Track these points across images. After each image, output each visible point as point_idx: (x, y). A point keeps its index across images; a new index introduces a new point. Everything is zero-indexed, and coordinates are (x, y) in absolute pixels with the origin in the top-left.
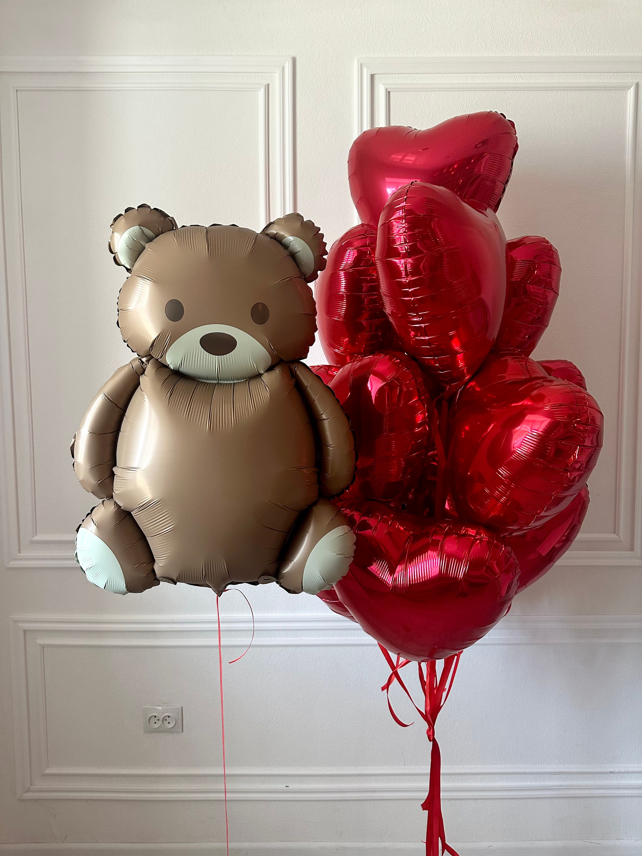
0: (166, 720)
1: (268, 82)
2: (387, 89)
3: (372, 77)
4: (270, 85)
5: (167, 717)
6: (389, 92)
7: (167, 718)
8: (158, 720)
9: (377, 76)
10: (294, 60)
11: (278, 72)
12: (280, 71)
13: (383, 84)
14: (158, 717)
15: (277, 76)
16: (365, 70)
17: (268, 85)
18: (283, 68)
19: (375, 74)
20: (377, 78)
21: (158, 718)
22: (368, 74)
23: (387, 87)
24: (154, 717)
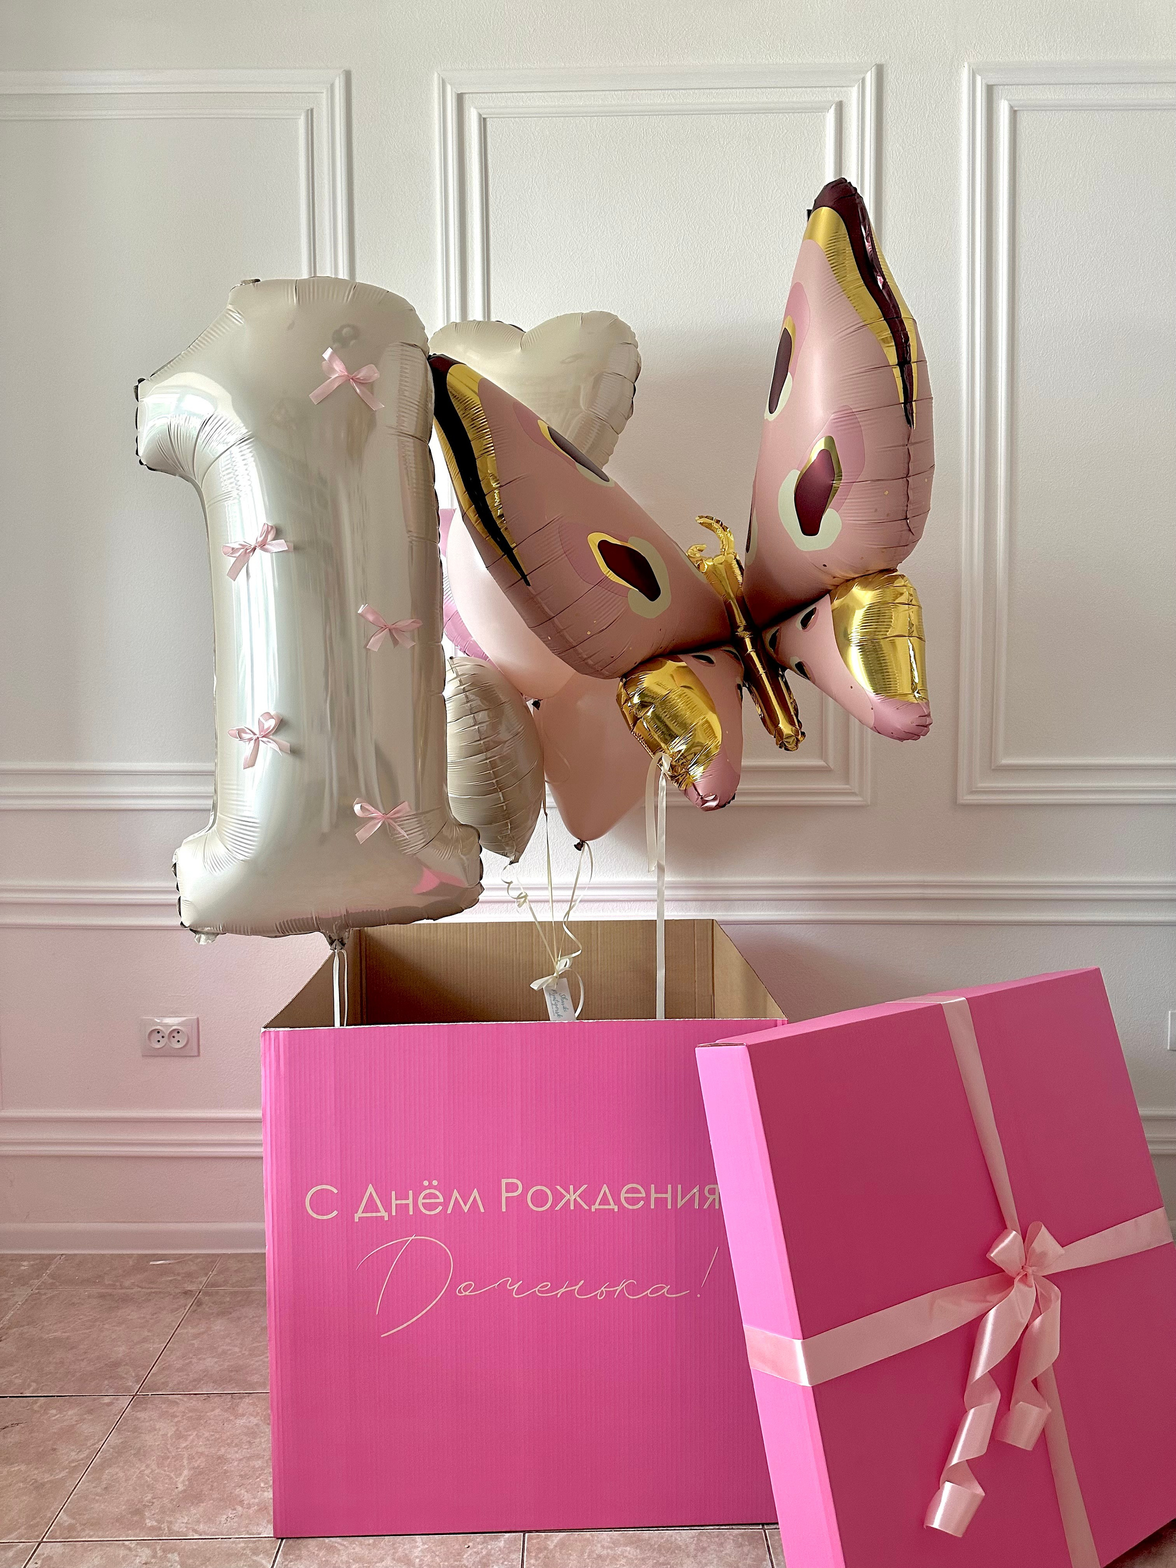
0: (174, 1037)
1: (311, 106)
2: (480, 115)
3: (460, 98)
4: (314, 110)
5: (176, 1032)
6: (485, 119)
7: (175, 1034)
8: (163, 1037)
9: (467, 96)
10: (348, 75)
11: (325, 91)
12: (327, 91)
13: (476, 108)
14: (163, 1032)
15: (324, 98)
16: (449, 88)
17: (312, 110)
18: (332, 86)
19: (464, 93)
20: (465, 100)
21: (163, 1035)
22: (454, 94)
23: (482, 111)
24: (156, 1032)
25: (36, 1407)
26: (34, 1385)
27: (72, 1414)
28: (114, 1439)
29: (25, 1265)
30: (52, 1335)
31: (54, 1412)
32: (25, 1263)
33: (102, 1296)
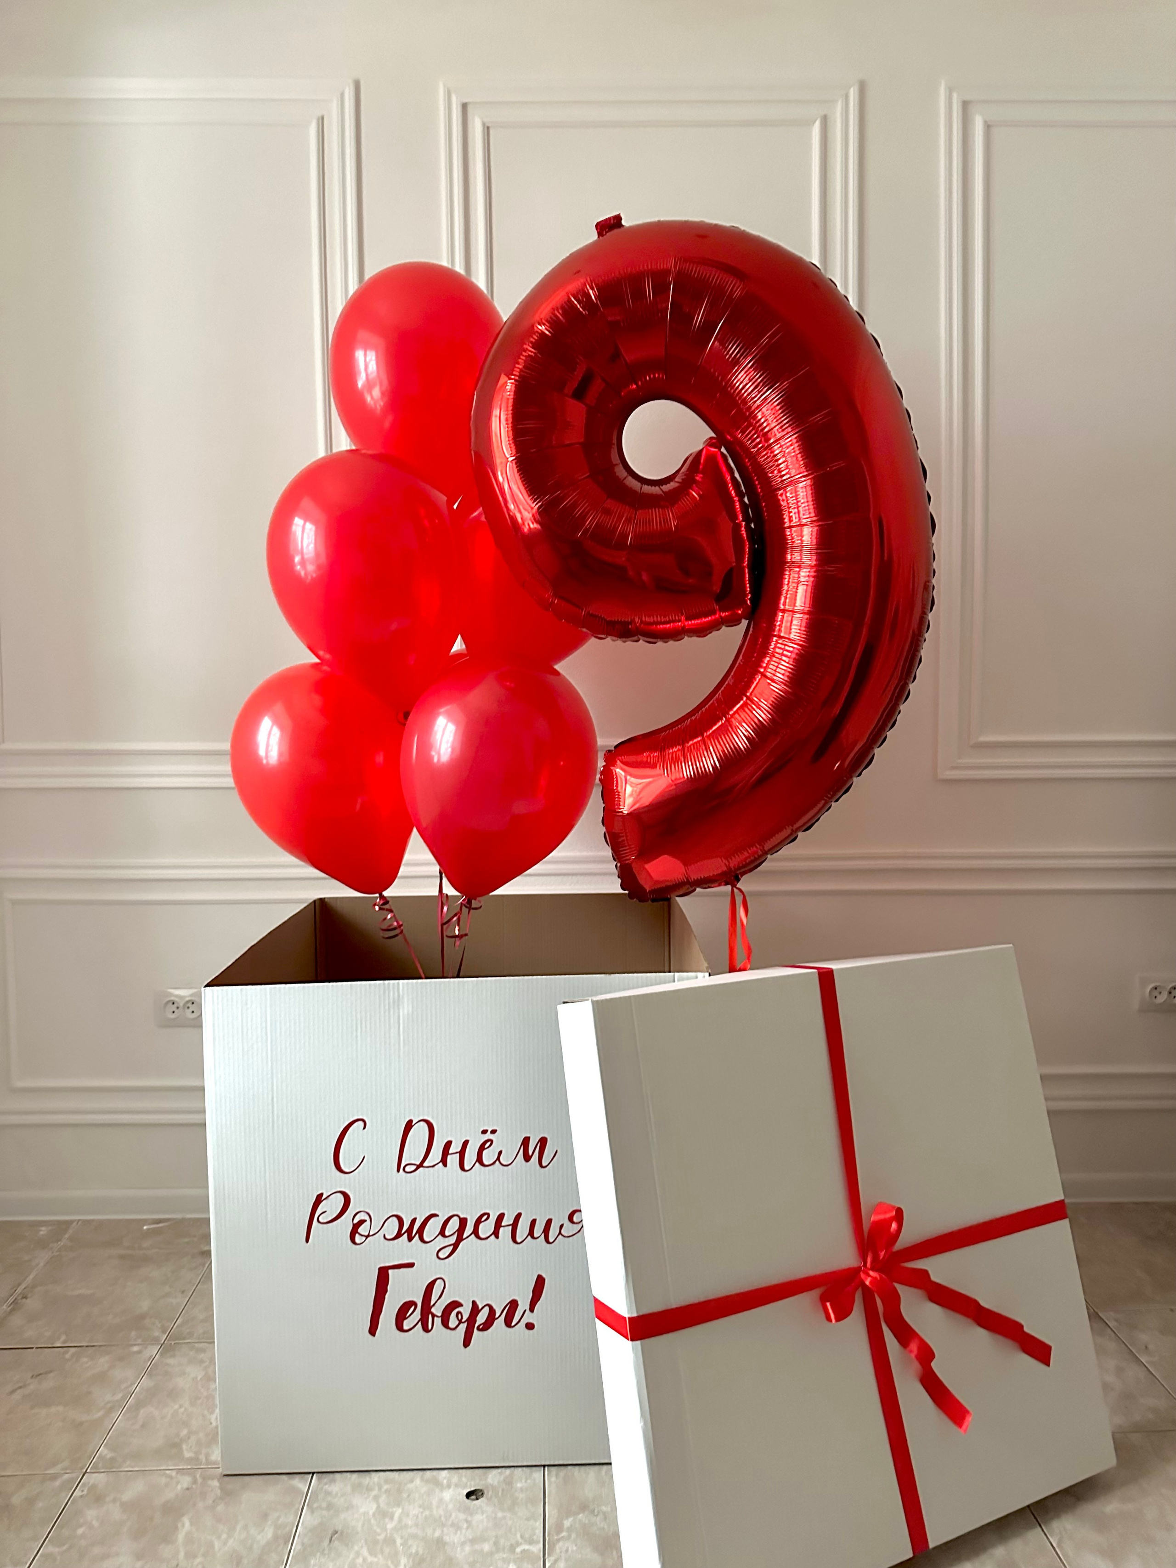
0: (188, 1008)
1: (323, 114)
2: (484, 123)
3: (464, 106)
4: (325, 117)
5: (190, 1003)
6: (488, 128)
7: (190, 1005)
8: (178, 1008)
9: (471, 105)
10: (358, 85)
11: (335, 99)
12: (338, 99)
13: (479, 117)
14: (178, 1003)
15: (335, 106)
16: (454, 98)
17: (323, 118)
18: (342, 95)
19: (470, 103)
20: (470, 109)
21: (177, 1006)
22: (458, 103)
23: (485, 120)
24: (171, 1003)
25: (67, 1356)
26: (63, 1338)
27: (103, 1361)
28: (146, 1382)
29: (43, 1231)
30: (76, 1293)
31: (85, 1359)
32: (43, 1228)
33: (122, 1257)
